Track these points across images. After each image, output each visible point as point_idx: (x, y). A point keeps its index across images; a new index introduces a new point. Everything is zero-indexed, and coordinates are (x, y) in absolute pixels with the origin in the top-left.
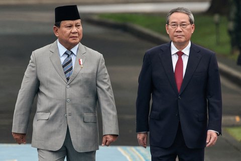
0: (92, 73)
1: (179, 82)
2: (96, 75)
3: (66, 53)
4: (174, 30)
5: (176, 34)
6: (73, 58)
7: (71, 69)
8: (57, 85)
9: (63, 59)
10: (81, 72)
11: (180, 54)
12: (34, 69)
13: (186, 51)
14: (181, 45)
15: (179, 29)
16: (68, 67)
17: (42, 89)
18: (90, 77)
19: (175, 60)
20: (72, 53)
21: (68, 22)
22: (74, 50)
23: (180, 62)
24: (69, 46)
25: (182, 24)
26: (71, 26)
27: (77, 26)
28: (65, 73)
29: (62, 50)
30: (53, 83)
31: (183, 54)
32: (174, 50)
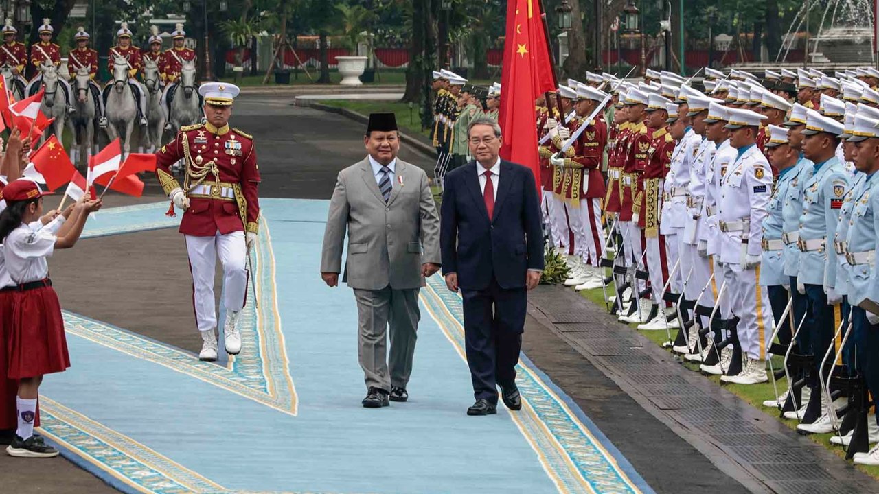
0: (415, 193)
1: (490, 207)
2: (420, 197)
3: (381, 171)
4: (475, 146)
5: (478, 151)
6: (391, 176)
7: (390, 189)
8: (373, 208)
9: (379, 178)
10: (403, 191)
11: (488, 174)
12: (343, 192)
13: (496, 170)
14: (488, 164)
15: (482, 144)
16: (386, 188)
17: (354, 215)
18: (413, 197)
19: (483, 182)
20: (389, 170)
21: (378, 134)
22: (391, 166)
23: (489, 183)
24: (385, 162)
25: (486, 139)
26: (381, 139)
27: (389, 138)
28: (383, 194)
29: (377, 167)
30: (369, 207)
31: (492, 173)
32: (481, 170)
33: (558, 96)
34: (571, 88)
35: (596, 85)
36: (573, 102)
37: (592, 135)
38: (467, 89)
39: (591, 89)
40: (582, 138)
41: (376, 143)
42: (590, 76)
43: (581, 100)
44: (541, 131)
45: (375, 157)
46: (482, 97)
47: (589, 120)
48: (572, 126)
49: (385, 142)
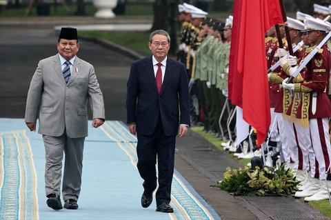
3: (65, 63)
6: (71, 66)
7: (70, 75)
8: (58, 86)
9: (63, 67)
10: (77, 77)
12: (40, 74)
14: (160, 59)
16: (67, 73)
20: (70, 63)
22: (72, 61)
25: (163, 44)
26: (65, 44)
27: (70, 44)
28: (65, 78)
29: (63, 60)
30: (56, 85)
33: (287, 28)
34: (300, 21)
35: (323, 16)
36: (301, 34)
37: (319, 63)
38: (205, 21)
39: (318, 20)
40: (311, 65)
41: (62, 46)
42: (318, 8)
43: (310, 31)
44: (272, 59)
45: (62, 55)
46: (219, 28)
47: (317, 49)
48: (299, 55)
49: (68, 46)
